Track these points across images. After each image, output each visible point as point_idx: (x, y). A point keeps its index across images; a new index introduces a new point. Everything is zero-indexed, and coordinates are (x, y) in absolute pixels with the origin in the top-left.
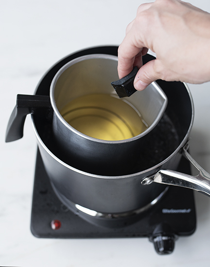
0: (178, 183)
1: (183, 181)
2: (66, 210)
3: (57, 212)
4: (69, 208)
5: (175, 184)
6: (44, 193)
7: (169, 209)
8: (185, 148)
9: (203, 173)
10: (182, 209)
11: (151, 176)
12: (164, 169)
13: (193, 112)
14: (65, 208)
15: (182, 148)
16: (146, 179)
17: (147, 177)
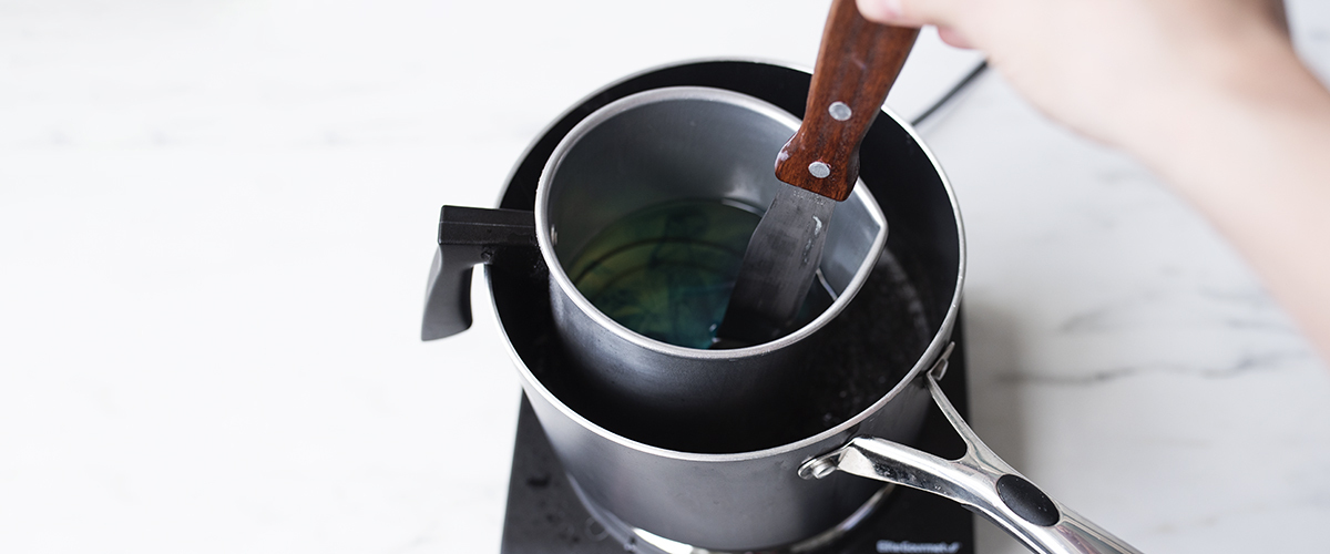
0: (906, 477)
1: (919, 473)
2: (601, 537)
3: (576, 540)
4: (610, 530)
5: (896, 479)
6: (539, 483)
7: (898, 540)
8: (932, 374)
9: (978, 453)
10: (936, 541)
11: (830, 453)
12: (866, 436)
13: (961, 267)
14: (597, 528)
15: (922, 375)
16: (814, 462)
17: (816, 457)
